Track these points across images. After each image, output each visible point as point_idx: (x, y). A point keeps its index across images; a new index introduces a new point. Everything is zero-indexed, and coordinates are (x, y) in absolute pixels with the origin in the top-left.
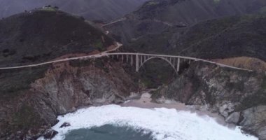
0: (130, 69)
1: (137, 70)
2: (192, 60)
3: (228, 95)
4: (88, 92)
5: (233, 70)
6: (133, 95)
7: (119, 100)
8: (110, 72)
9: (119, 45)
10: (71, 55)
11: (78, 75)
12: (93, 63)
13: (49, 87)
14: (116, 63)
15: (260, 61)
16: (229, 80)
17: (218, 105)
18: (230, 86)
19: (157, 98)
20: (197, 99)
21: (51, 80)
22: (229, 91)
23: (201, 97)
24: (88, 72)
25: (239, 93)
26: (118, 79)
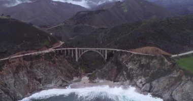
0: (71, 60)
1: (77, 60)
2: (115, 51)
3: (141, 73)
4: (40, 80)
5: (143, 56)
6: (75, 79)
7: (65, 84)
8: (57, 64)
9: (62, 43)
10: (24, 52)
11: (31, 67)
12: (43, 57)
13: (6, 79)
14: (61, 56)
15: (158, 49)
16: (140, 63)
17: (135, 80)
18: (142, 66)
19: (94, 80)
20: (121, 77)
21: (8, 73)
22: (142, 70)
23: (124, 76)
24: (39, 64)
25: (148, 71)
26: (63, 68)
